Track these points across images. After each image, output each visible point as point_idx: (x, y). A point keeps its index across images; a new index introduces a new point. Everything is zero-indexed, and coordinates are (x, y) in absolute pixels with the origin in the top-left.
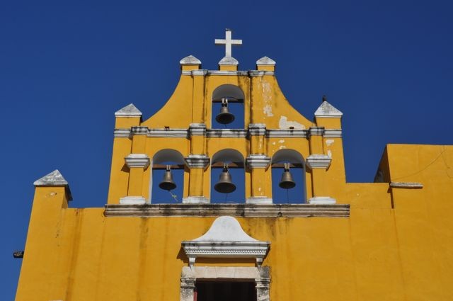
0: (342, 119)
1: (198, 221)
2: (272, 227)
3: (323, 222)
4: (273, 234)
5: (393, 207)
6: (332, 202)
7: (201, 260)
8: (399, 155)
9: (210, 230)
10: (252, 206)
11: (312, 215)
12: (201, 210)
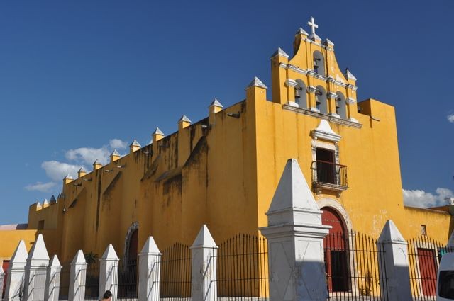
0: (356, 82)
1: (314, 119)
2: (338, 128)
3: (353, 129)
4: (339, 131)
5: (371, 127)
6: (357, 122)
7: (319, 139)
8: (375, 105)
9: (321, 125)
10: (334, 117)
11: (350, 126)
12: (317, 115)
